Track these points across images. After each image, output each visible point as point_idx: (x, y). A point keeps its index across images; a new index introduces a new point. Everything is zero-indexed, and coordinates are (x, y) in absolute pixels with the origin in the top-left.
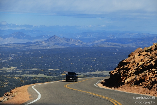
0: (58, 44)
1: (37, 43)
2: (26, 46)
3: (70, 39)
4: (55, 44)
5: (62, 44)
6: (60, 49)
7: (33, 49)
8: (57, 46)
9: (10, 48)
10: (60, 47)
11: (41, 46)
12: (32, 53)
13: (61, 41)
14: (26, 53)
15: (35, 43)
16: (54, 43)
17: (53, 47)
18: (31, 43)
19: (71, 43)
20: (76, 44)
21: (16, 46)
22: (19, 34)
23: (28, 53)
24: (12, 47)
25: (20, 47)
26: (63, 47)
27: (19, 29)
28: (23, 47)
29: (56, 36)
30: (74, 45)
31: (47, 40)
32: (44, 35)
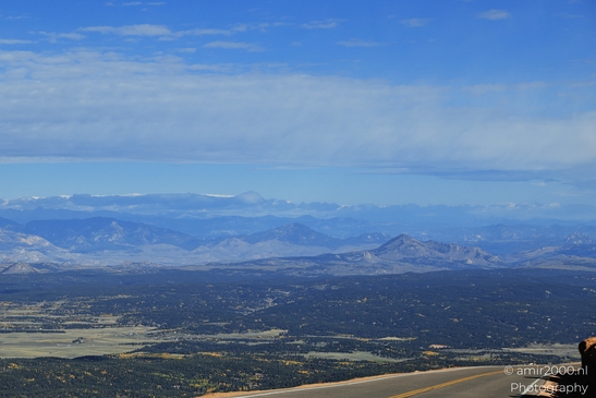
0: (413, 261)
1: (349, 259)
2: (316, 267)
3: (449, 246)
4: (405, 260)
5: (425, 261)
6: (418, 275)
7: (336, 275)
8: (409, 268)
9: (269, 272)
10: (419, 270)
11: (362, 267)
12: (333, 288)
13: (423, 252)
14: (318, 287)
15: (343, 257)
16: (402, 257)
17: (398, 269)
18: (332, 257)
19: (452, 257)
20: (470, 262)
21: (288, 266)
22: (298, 231)
23: (323, 287)
24: (274, 269)
25: (297, 269)
26: (429, 269)
27: (295, 214)
28: (308, 269)
29: (408, 237)
30: (463, 262)
31: (379, 250)
32: (371, 235)
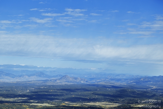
0: (68, 82)
1: (52, 81)
2: (43, 83)
3: (77, 78)
4: (66, 81)
5: (71, 82)
6: (67, 85)
7: (48, 85)
8: (67, 83)
9: (31, 84)
10: (69, 84)
11: (55, 83)
12: (45, 88)
13: (71, 79)
14: (41, 87)
15: (51, 80)
16: (65, 80)
17: (64, 83)
18: (48, 80)
19: (78, 81)
20: (82, 82)
21: (36, 82)
22: (41, 74)
23: (43, 87)
24: (32, 83)
25: (38, 83)
26: (72, 83)
28: (41, 83)
29: (67, 76)
30: (80, 82)
31: (60, 79)
32: (59, 75)
